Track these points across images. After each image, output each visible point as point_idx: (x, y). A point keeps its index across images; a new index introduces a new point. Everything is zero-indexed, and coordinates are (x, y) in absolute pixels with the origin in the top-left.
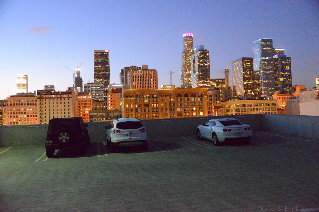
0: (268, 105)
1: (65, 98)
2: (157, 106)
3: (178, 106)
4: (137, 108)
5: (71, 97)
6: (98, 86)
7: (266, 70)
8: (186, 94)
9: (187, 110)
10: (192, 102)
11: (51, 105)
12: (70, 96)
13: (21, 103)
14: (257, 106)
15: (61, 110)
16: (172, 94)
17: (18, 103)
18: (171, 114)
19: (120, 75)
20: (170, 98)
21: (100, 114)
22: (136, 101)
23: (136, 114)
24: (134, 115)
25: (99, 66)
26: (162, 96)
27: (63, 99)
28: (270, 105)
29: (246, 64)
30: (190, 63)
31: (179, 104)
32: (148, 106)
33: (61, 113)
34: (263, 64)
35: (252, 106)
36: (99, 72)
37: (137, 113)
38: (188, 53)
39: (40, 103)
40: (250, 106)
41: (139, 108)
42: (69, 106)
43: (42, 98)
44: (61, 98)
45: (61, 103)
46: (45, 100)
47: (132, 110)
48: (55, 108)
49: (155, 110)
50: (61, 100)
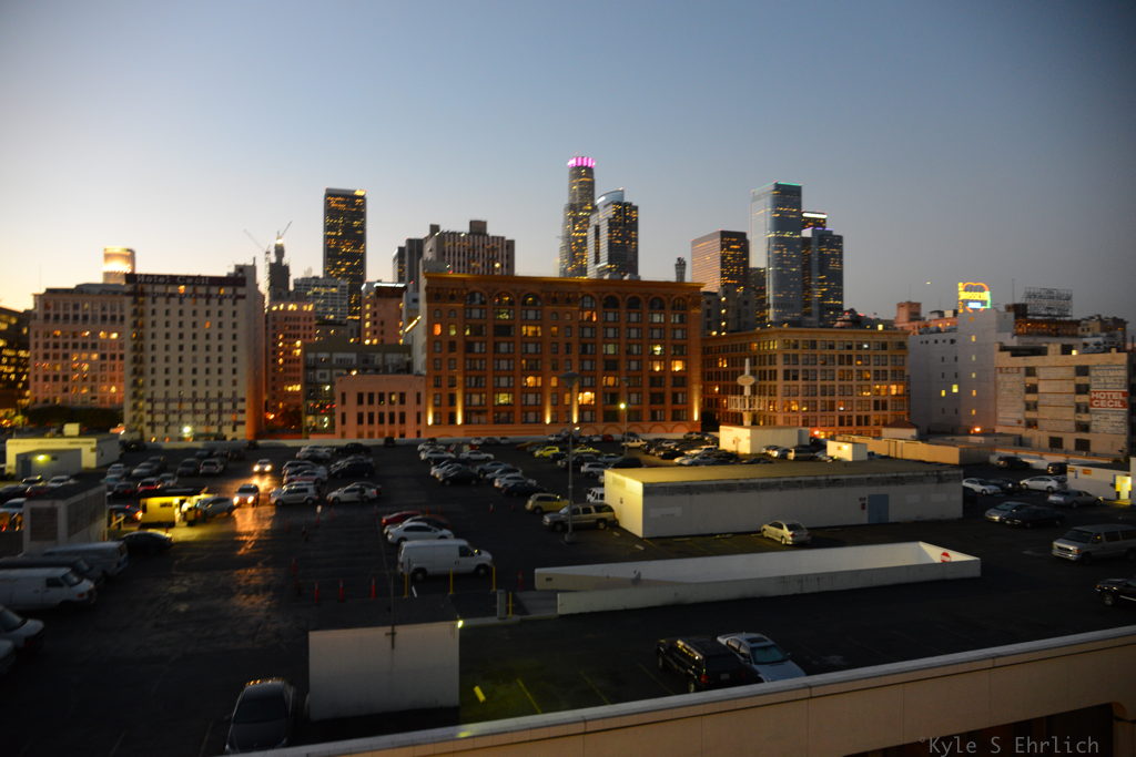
0: (884, 347)
1: (221, 299)
2: (540, 334)
3: (606, 341)
4: (472, 339)
5: (243, 297)
6: (333, 286)
7: (783, 265)
8: (634, 298)
9: (635, 351)
10: (653, 326)
11: (174, 318)
12: (240, 291)
13: (80, 313)
14: (849, 347)
15: (208, 336)
16: (588, 295)
17: (71, 312)
18: (582, 361)
19: (394, 260)
20: (583, 309)
21: (341, 355)
22: (468, 316)
23: (465, 359)
24: (460, 360)
25: (337, 231)
26: (555, 301)
27: (214, 302)
28: (889, 347)
29: (729, 250)
30: (585, 238)
31: (611, 333)
32: (509, 334)
33: (208, 348)
34: (776, 249)
35: (837, 347)
36: (337, 249)
37: (469, 355)
38: (581, 211)
39: (135, 313)
40: (832, 347)
41: (477, 338)
42: (234, 325)
43: (143, 294)
44: (208, 297)
45: (208, 313)
46: (154, 302)
47: (452, 345)
48: (188, 331)
49: (531, 348)
50: (208, 303)
